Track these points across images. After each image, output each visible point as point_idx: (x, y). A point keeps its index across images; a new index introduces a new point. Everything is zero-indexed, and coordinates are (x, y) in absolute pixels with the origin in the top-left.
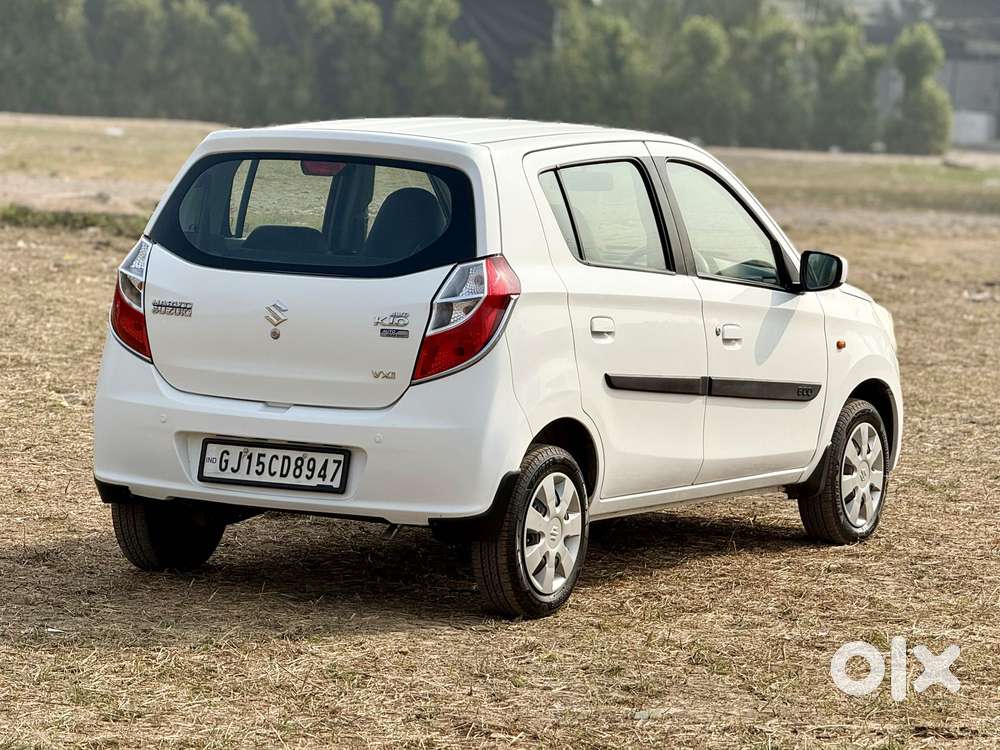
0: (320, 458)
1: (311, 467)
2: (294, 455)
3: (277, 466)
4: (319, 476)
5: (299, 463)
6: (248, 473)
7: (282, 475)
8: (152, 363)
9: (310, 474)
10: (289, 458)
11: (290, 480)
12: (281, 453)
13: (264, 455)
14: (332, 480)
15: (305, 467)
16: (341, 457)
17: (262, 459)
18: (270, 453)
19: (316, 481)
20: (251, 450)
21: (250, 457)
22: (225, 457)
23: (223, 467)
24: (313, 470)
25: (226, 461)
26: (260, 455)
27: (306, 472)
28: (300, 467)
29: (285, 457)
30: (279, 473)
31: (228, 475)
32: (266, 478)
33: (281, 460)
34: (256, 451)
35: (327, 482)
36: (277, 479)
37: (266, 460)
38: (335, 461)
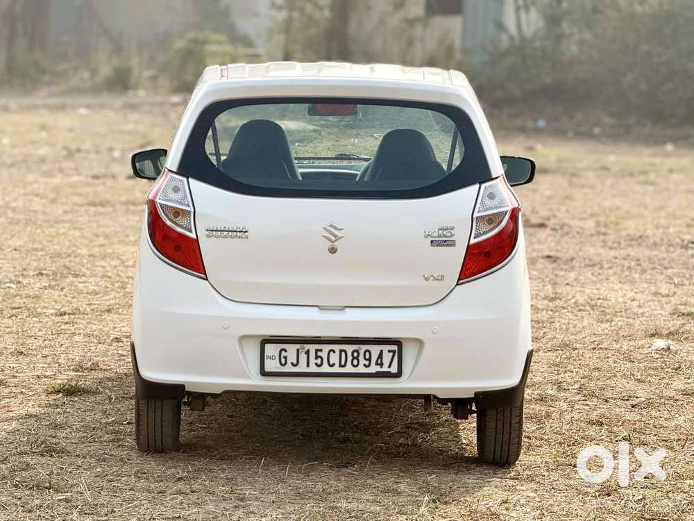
0: (375, 350)
1: (367, 357)
2: (349, 348)
3: (334, 358)
4: (377, 364)
5: (356, 354)
6: (308, 366)
7: (341, 366)
8: (207, 279)
9: (367, 363)
10: (345, 351)
11: (349, 369)
12: (337, 348)
13: (321, 350)
14: (389, 367)
15: (361, 358)
16: (395, 348)
17: (319, 354)
18: (326, 348)
19: (374, 369)
20: (307, 347)
21: (308, 353)
22: (284, 354)
23: (283, 361)
24: (370, 360)
25: (285, 358)
26: (317, 351)
27: (362, 361)
28: (357, 358)
29: (341, 351)
30: (337, 364)
31: (289, 368)
32: (325, 369)
33: (338, 353)
34: (312, 348)
35: (385, 369)
36: (336, 369)
37: (324, 355)
38: (389, 351)
